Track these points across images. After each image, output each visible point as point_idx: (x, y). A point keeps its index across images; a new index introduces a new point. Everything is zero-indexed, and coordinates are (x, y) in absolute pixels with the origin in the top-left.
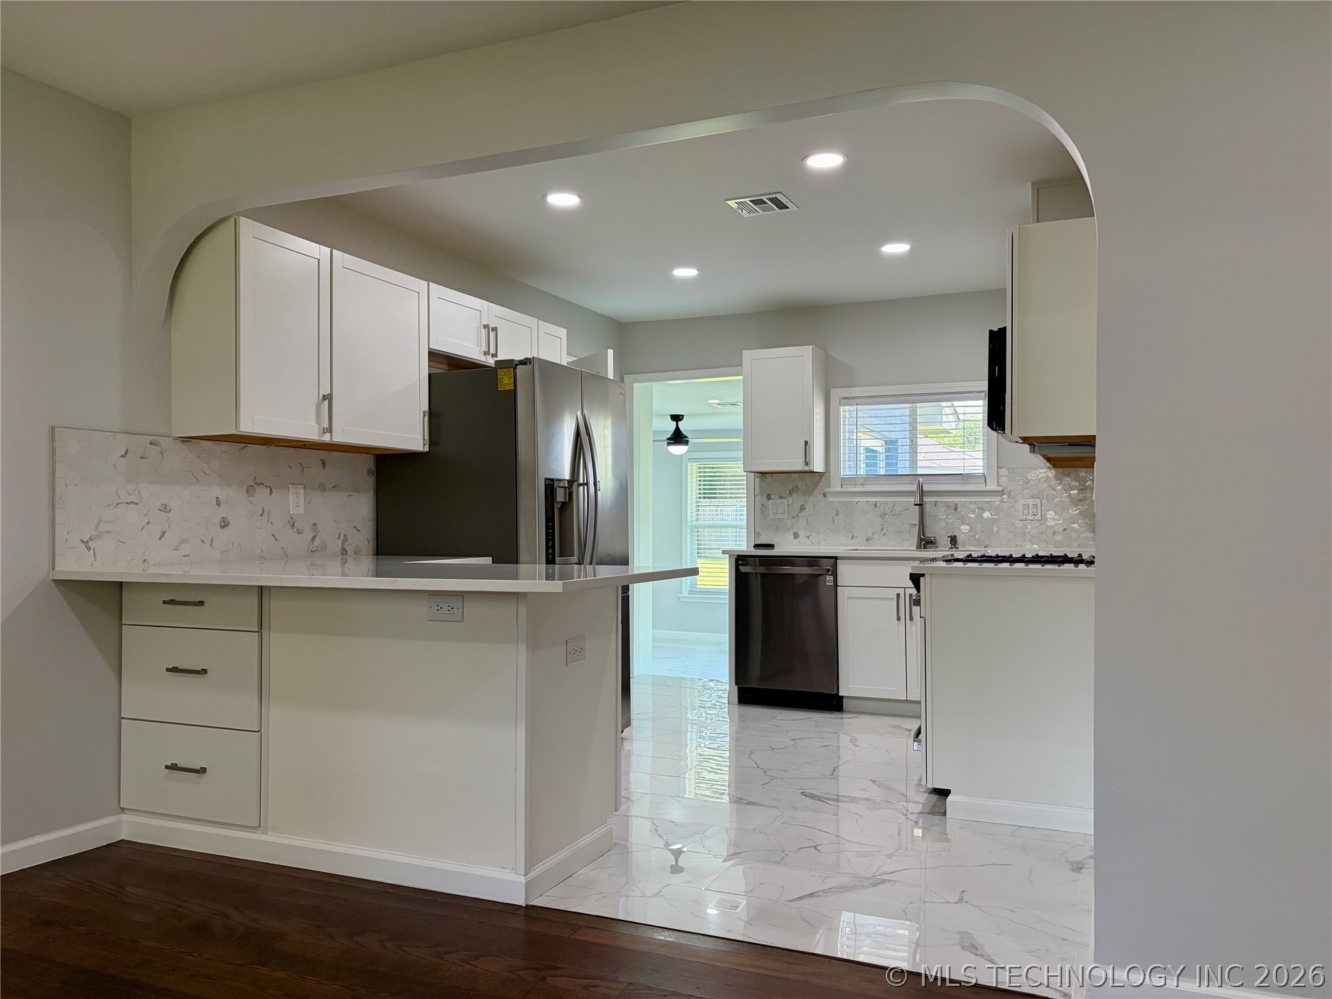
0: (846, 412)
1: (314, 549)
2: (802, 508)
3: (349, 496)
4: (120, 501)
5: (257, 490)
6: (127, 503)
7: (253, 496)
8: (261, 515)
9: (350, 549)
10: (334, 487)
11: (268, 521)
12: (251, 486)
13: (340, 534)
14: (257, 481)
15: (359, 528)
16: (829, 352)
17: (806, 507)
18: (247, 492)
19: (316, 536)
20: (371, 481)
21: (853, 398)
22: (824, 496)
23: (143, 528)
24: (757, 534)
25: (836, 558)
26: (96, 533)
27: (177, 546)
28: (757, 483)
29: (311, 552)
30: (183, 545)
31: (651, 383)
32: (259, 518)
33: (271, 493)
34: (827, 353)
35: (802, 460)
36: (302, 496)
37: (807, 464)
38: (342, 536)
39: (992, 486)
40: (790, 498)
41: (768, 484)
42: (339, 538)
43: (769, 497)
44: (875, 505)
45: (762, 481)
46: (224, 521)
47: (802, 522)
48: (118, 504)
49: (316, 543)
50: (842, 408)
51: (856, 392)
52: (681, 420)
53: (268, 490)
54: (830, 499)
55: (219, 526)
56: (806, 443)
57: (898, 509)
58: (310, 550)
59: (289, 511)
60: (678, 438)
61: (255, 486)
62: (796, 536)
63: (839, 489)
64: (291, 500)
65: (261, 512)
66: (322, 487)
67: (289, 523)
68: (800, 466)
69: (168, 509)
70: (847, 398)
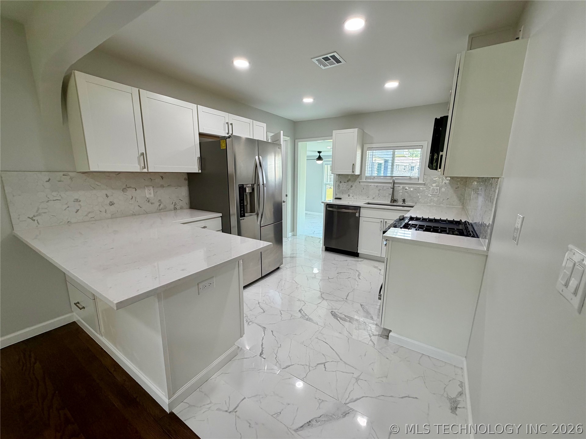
0: (369, 153)
1: (161, 209)
2: (352, 186)
3: (176, 188)
4: (49, 200)
5: (128, 190)
6: (53, 200)
7: (126, 192)
8: (132, 199)
9: (178, 207)
10: (168, 186)
11: (136, 201)
12: (125, 188)
13: (173, 203)
14: (127, 186)
15: (182, 200)
16: (364, 131)
17: (353, 186)
18: (122, 191)
19: (161, 204)
20: (186, 182)
21: (372, 148)
22: (359, 182)
23: (66, 209)
24: (336, 194)
25: (360, 207)
26: (37, 213)
27: (87, 214)
28: (337, 177)
29: (159, 210)
30: (90, 214)
31: (306, 142)
32: (131, 200)
33: (136, 190)
34: (364, 132)
35: (351, 171)
36: (152, 191)
37: (353, 172)
38: (174, 203)
39: (421, 181)
40: (347, 183)
41: (341, 178)
42: (172, 204)
43: (341, 182)
44: (377, 187)
45: (338, 177)
46: (111, 203)
47: (351, 191)
48: (48, 201)
49: (161, 206)
50: (368, 151)
51: (374, 146)
52: (321, 153)
53: (134, 189)
54: (361, 184)
55: (109, 205)
56: (353, 164)
57: (385, 188)
58: (158, 209)
59: (146, 196)
60: (320, 158)
61: (127, 188)
62: (349, 196)
63: (365, 180)
64: (146, 192)
65: (131, 198)
66: (162, 186)
67: (146, 200)
68: (351, 173)
69: (78, 201)
70: (370, 148)
